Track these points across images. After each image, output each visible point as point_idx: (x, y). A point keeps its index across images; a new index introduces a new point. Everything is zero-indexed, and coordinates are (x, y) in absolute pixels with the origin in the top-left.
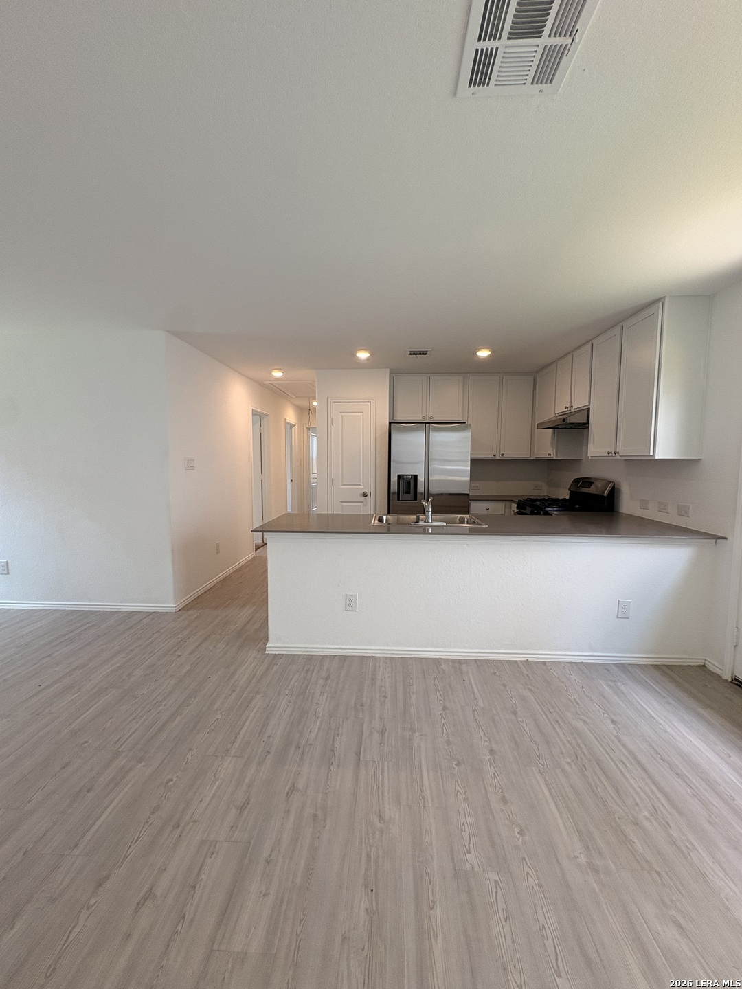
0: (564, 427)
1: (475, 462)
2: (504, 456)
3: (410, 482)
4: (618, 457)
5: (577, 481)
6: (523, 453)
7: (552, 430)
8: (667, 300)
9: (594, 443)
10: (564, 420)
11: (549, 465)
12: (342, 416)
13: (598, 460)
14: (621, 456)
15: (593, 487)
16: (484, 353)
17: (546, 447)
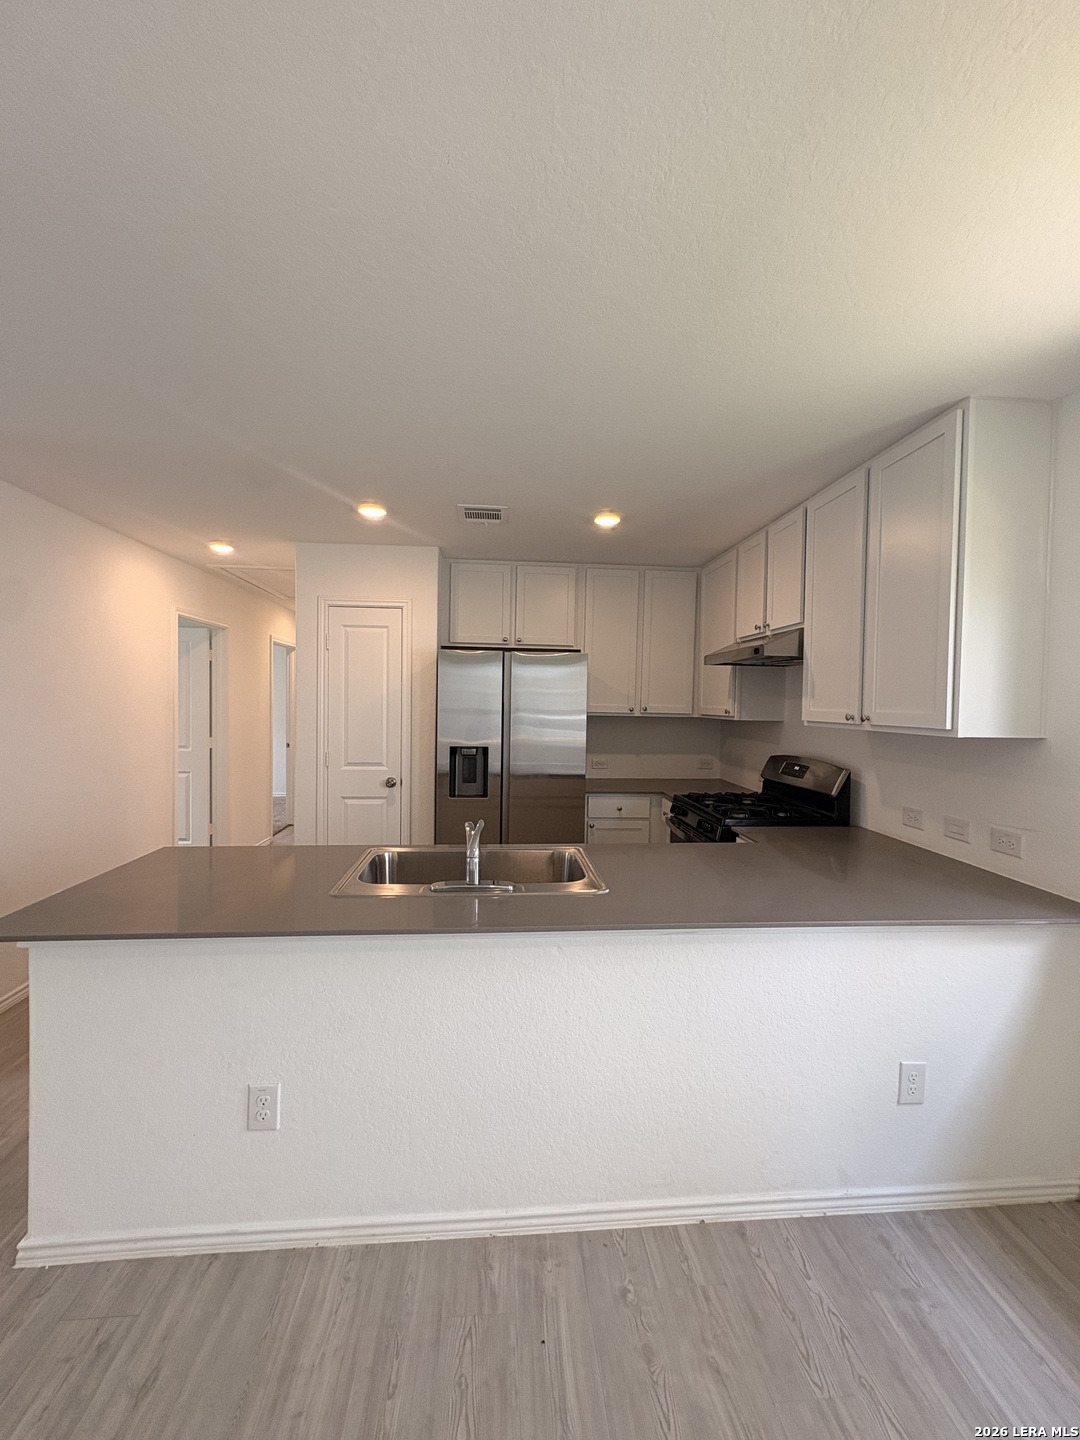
0: (759, 662)
1: (593, 721)
2: (648, 711)
3: (476, 759)
4: (866, 726)
5: (775, 760)
6: (679, 707)
7: (730, 667)
8: (972, 403)
9: (813, 696)
10: (757, 650)
11: (725, 728)
12: (347, 632)
13: (821, 729)
14: (872, 726)
15: (807, 775)
16: (607, 521)
17: (721, 696)
